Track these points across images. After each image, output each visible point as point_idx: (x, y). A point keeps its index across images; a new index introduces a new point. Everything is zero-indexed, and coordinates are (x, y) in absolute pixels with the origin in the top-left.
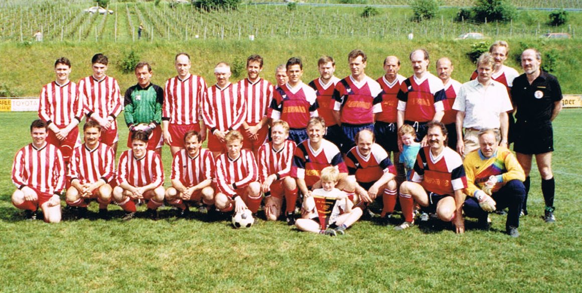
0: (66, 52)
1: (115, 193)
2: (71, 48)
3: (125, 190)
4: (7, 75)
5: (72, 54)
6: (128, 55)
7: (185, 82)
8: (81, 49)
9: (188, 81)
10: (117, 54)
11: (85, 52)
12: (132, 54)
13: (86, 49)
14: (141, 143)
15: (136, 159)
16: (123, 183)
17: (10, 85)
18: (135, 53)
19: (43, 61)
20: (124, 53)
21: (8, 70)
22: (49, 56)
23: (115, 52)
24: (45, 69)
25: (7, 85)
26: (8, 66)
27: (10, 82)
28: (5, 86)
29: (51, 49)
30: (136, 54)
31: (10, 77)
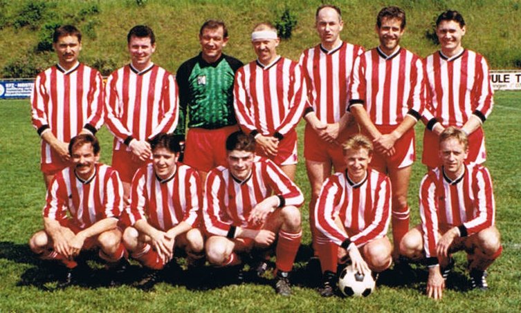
0: (194, 11)
1: (126, 237)
2: (202, 6)
3: (141, 233)
4: (112, 45)
5: (202, 14)
6: (281, 15)
7: (333, 56)
8: (214, 7)
9: (337, 54)
10: (265, 14)
11: (220, 13)
12: (287, 13)
13: (222, 7)
14: (169, 154)
15: (160, 180)
16: (140, 222)
17: (117, 60)
18: (290, 11)
19: (162, 25)
20: (275, 12)
21: (114, 38)
22: (171, 18)
23: (263, 10)
24: (165, 36)
25: (113, 60)
26: (114, 32)
27: (118, 55)
28: (111, 61)
29: (173, 8)
30: (292, 14)
31: (118, 48)
